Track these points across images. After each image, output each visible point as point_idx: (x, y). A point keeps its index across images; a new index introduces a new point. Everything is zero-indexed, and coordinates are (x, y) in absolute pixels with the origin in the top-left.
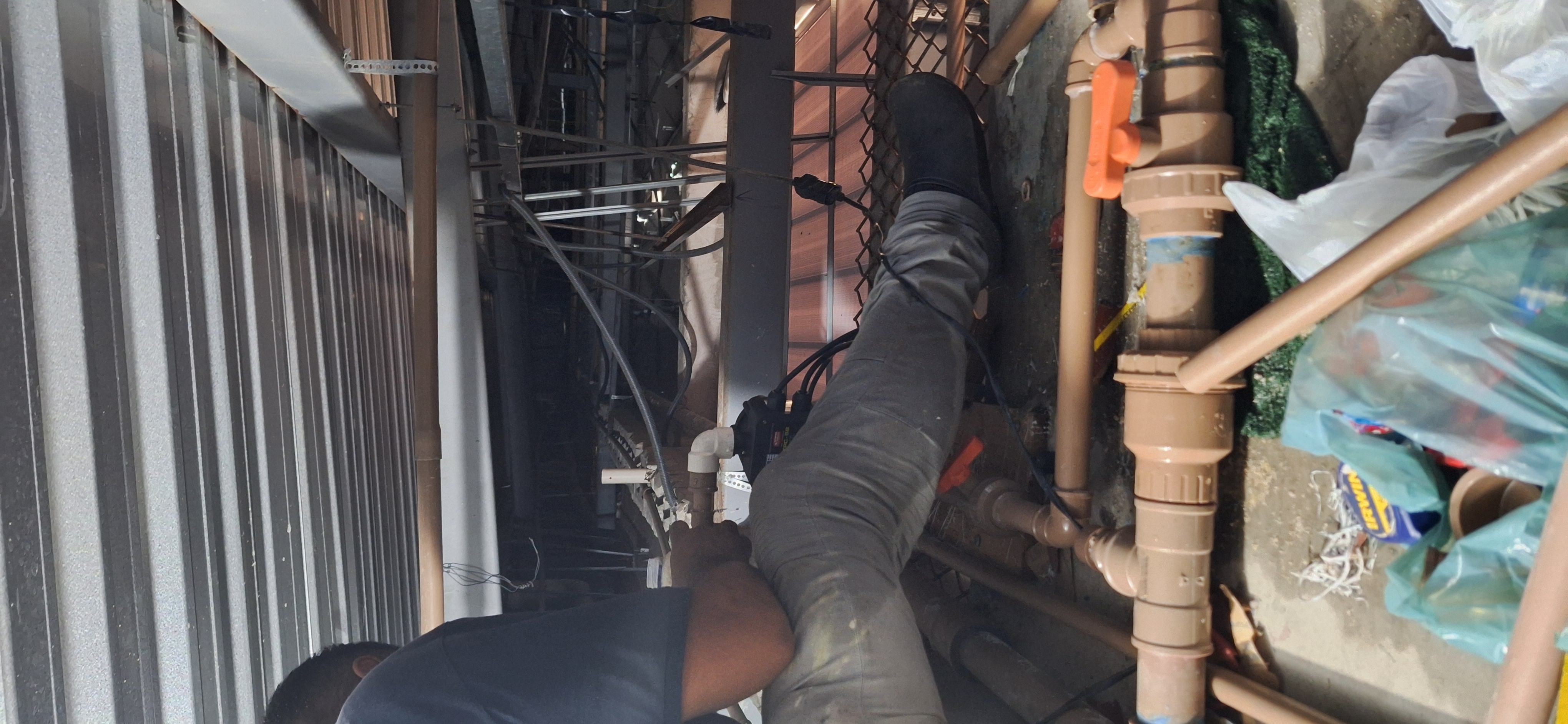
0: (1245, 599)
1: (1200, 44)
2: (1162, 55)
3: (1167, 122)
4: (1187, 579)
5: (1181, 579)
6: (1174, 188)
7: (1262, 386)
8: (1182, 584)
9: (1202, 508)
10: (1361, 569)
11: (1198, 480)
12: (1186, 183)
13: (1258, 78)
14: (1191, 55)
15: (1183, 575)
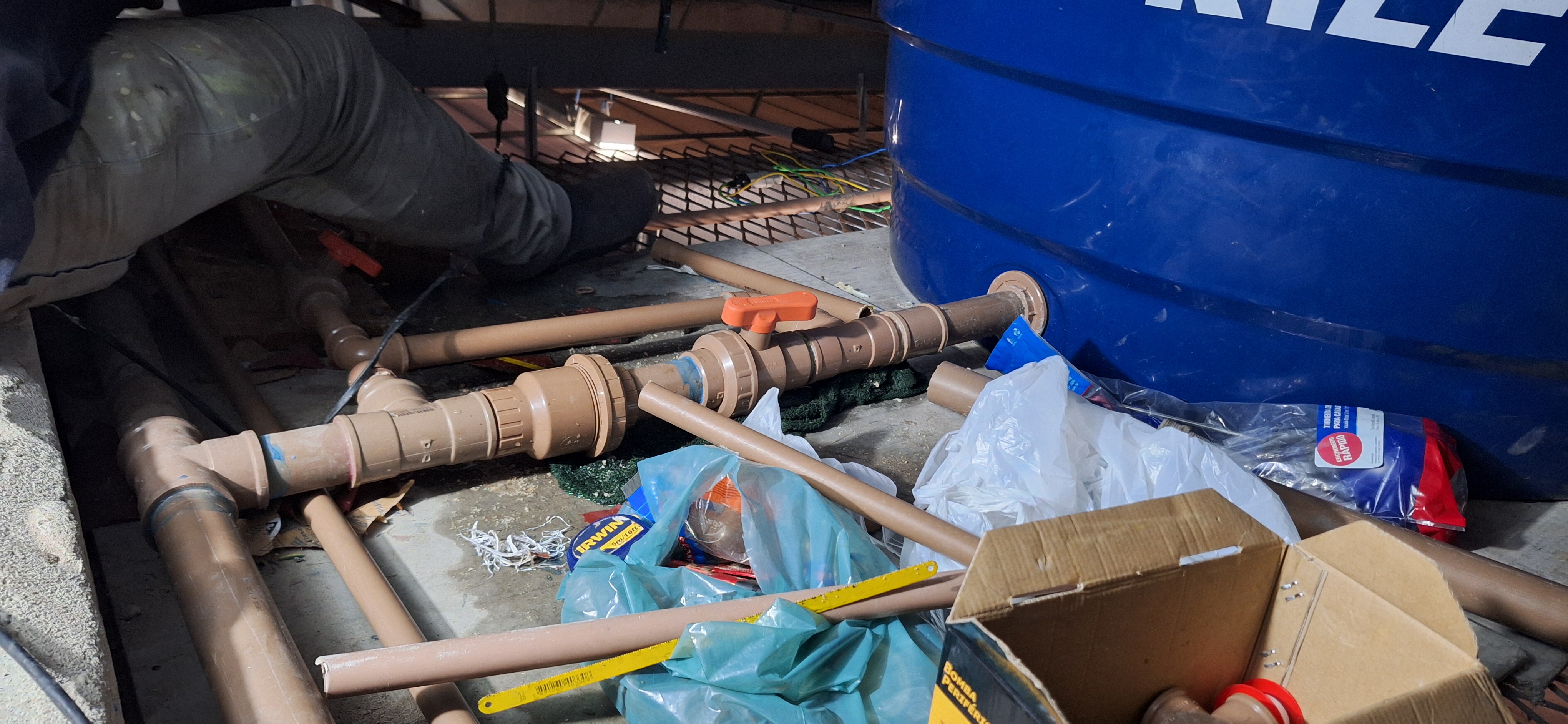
0: (406, 503)
1: (823, 364)
2: (813, 340)
3: (777, 350)
4: (429, 445)
5: (428, 441)
6: (739, 365)
7: (598, 467)
8: (423, 442)
9: (495, 443)
10: (517, 564)
11: (521, 435)
12: (745, 372)
13: (805, 409)
14: (816, 359)
15: (431, 442)
